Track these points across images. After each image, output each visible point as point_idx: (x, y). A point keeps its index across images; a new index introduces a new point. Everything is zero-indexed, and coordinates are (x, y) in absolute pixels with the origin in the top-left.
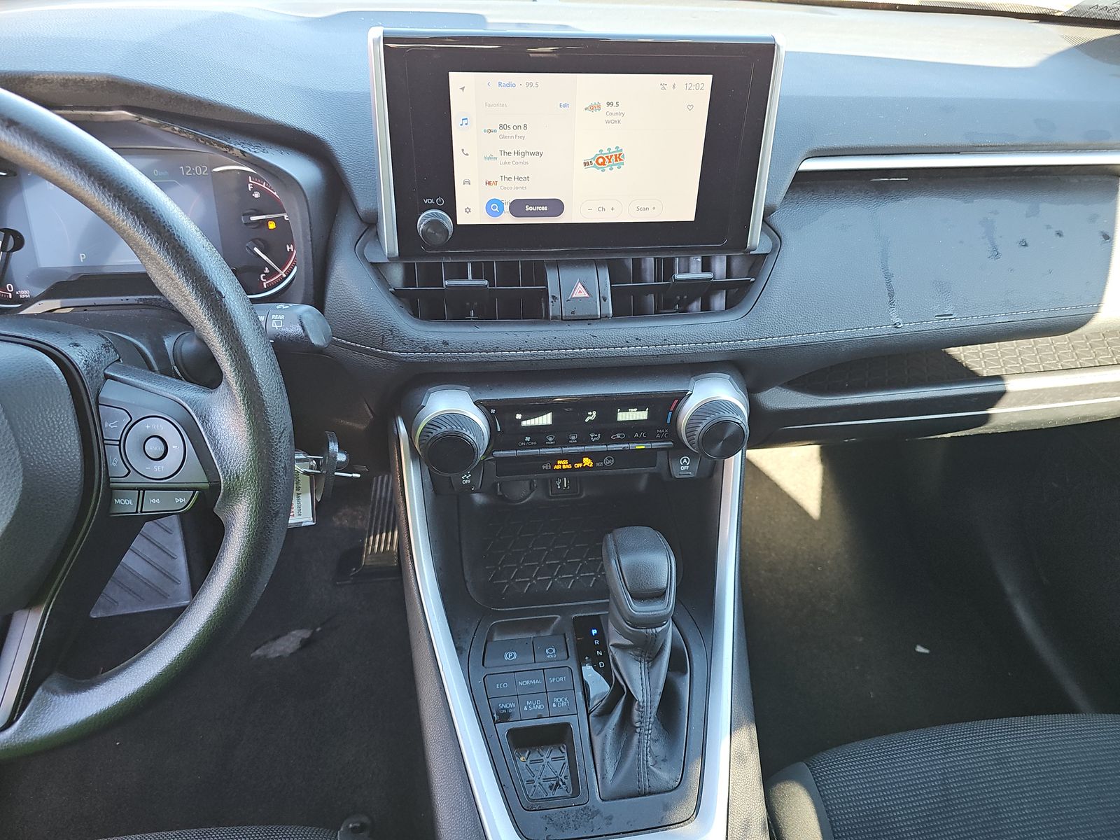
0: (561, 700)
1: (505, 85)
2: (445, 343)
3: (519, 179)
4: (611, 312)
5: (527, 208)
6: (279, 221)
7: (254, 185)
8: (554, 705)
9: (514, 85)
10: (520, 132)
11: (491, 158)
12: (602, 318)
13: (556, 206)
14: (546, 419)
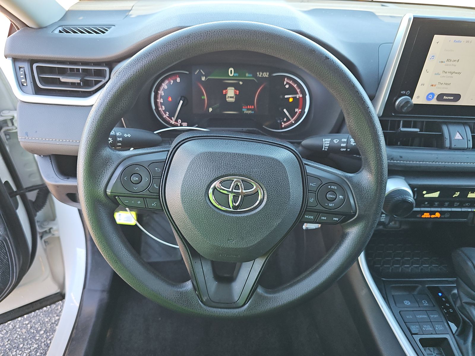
0: (439, 326)
1: (457, 42)
2: (401, 157)
3: (446, 84)
4: (472, 147)
5: (445, 97)
6: (294, 98)
7: (287, 82)
8: (436, 328)
9: (461, 42)
10: (454, 63)
11: (438, 74)
12: (467, 149)
13: (457, 97)
14: (436, 195)
